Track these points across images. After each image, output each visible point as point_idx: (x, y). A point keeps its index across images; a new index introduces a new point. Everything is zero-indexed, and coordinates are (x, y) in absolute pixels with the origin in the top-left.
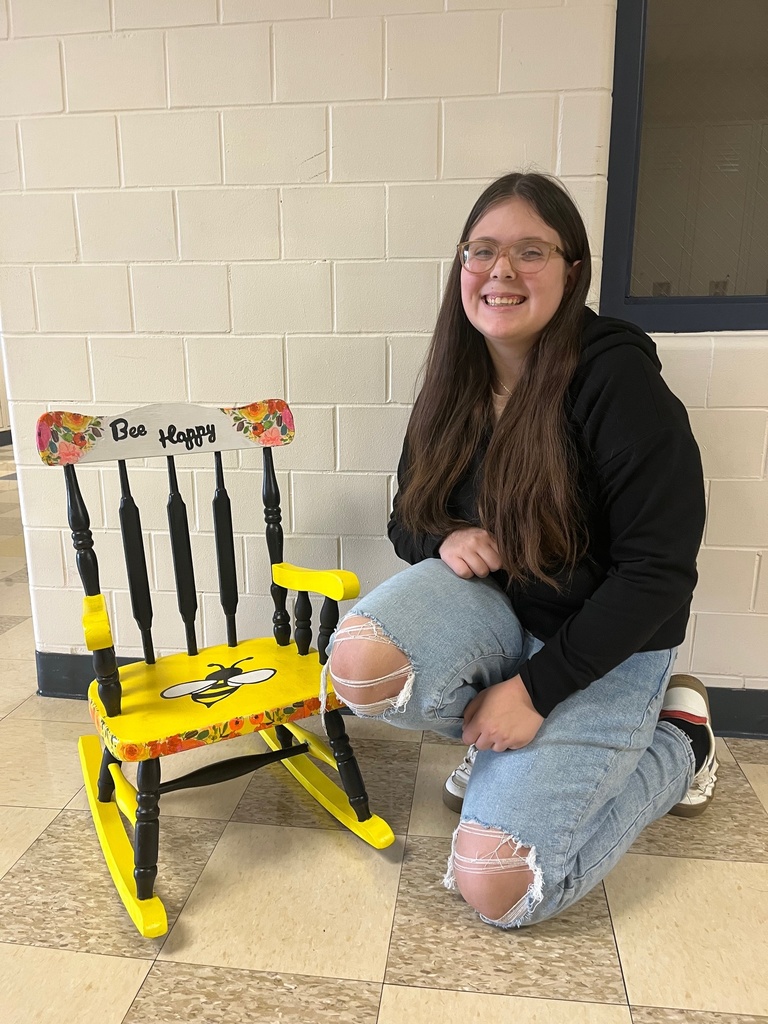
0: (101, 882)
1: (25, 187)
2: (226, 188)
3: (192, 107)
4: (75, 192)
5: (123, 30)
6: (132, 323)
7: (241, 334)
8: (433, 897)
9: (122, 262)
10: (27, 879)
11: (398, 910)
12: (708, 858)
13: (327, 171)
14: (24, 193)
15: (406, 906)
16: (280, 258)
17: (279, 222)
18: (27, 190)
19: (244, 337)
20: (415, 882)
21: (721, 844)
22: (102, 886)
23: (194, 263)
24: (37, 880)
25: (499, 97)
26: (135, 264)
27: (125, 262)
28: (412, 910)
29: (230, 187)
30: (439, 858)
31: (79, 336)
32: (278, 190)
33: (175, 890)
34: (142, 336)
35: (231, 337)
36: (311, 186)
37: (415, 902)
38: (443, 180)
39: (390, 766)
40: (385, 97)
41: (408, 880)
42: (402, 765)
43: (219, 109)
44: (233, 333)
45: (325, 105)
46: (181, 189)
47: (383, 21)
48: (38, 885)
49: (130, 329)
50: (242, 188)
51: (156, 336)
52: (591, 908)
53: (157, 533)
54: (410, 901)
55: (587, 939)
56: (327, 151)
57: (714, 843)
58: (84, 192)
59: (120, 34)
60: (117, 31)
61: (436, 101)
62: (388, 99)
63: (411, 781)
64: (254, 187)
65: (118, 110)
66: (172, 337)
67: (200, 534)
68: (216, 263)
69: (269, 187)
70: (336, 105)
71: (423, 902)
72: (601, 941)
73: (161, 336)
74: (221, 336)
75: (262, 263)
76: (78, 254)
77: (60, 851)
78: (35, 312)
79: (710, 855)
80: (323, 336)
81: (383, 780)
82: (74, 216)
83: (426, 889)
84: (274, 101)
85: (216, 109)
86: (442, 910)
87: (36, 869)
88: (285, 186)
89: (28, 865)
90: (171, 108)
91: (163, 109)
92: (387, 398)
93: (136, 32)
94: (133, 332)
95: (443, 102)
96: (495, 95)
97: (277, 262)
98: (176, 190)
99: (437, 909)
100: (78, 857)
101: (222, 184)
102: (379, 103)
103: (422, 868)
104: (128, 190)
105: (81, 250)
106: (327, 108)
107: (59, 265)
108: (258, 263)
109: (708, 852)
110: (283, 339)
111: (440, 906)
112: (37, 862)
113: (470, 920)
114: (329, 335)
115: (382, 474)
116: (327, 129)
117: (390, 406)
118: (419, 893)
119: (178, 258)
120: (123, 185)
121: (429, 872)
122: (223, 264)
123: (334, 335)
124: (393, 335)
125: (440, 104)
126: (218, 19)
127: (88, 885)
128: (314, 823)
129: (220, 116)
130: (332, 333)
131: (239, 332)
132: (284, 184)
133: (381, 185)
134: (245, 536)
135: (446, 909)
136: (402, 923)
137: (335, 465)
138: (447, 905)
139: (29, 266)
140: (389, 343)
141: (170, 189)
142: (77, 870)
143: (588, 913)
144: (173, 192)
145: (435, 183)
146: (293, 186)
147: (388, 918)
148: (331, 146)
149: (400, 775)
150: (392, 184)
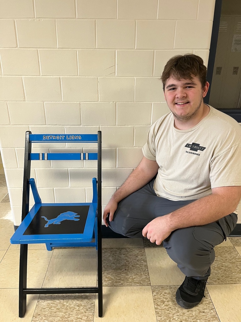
0: (64, 316)
1: (3, 74)
2: (79, 77)
3: (66, 48)
4: (23, 77)
5: (39, 18)
6: (46, 122)
7: (84, 126)
8: (165, 309)
9: (41, 101)
10: (41, 318)
11: (157, 315)
12: (235, 283)
13: (115, 72)
14: (3, 76)
15: (159, 314)
16: (98, 101)
17: (98, 89)
18: (4, 75)
19: (86, 127)
20: (159, 304)
21: (237, 278)
22: (66, 318)
23: (68, 102)
24: (44, 318)
25: (174, 50)
26: (46, 102)
27: (43, 101)
28: (161, 314)
29: (81, 77)
30: (163, 293)
31: (26, 126)
32: (98, 78)
33: (89, 316)
34: (49, 126)
35: (81, 126)
36: (109, 77)
37: (161, 311)
38: (154, 76)
39: (138, 258)
40: (136, 48)
41: (157, 303)
42: (142, 257)
43: (76, 49)
44: (82, 125)
45: (115, 50)
46: (63, 77)
47: (135, 21)
48: (45, 320)
49: (45, 124)
50: (85, 77)
51: (55, 126)
52: (209, 306)
53: (55, 188)
54: (159, 311)
55: (211, 317)
56: (115, 65)
57: (235, 277)
58: (26, 76)
59: (38, 19)
60: (37, 18)
61: (153, 50)
62: (136, 49)
63: (146, 264)
64: (89, 77)
65: (38, 48)
66: (60, 126)
67: (71, 188)
68: (76, 102)
69: (94, 77)
70: (119, 50)
71: (163, 311)
72: (215, 317)
73: (56, 126)
74: (78, 126)
75: (92, 102)
76: (25, 98)
77: (47, 306)
78: (9, 118)
79: (235, 282)
80: (113, 126)
81: (137, 264)
82: (23, 85)
83: (163, 306)
84: (96, 48)
85: (75, 49)
86: (169, 313)
87: (42, 313)
88: (100, 77)
89: (39, 312)
90: (59, 48)
91: (55, 48)
92: (133, 145)
93: (44, 19)
94: (46, 124)
95: (155, 51)
96: (173, 49)
97: (97, 102)
98: (61, 77)
99: (168, 313)
100: (54, 307)
101: (77, 75)
102: (133, 50)
103: (159, 298)
104: (43, 77)
105: (26, 97)
106: (115, 51)
107: (18, 102)
108: (91, 102)
109: (234, 281)
110: (99, 127)
111: (168, 312)
112: (41, 311)
113: (178, 316)
114: (115, 126)
115: (131, 168)
116: (115, 58)
117: (134, 148)
118: (161, 308)
119: (62, 100)
120: (41, 75)
121: (162, 299)
122: (78, 102)
123: (116, 126)
124: (136, 126)
125: (154, 51)
126: (76, 17)
127: (61, 318)
128: (122, 284)
129: (77, 52)
130: (116, 125)
131: (84, 125)
132: (100, 76)
133: (133, 77)
134: (86, 188)
135: (170, 313)
136: (159, 320)
137: (116, 166)
138: (170, 311)
139: (6, 102)
140: (134, 128)
141: (59, 77)
142: (55, 312)
143: (209, 308)
144: (60, 78)
145: (151, 77)
146: (102, 77)
147: (155, 318)
148: (116, 64)
149: (142, 261)
150: (137, 77)
